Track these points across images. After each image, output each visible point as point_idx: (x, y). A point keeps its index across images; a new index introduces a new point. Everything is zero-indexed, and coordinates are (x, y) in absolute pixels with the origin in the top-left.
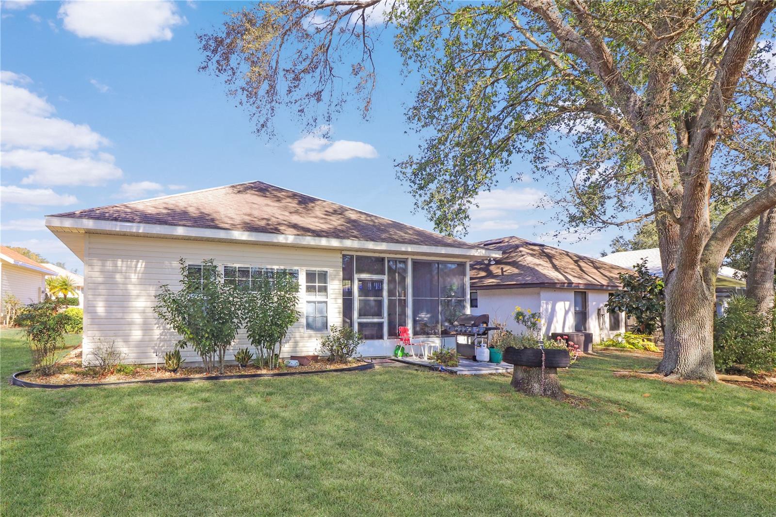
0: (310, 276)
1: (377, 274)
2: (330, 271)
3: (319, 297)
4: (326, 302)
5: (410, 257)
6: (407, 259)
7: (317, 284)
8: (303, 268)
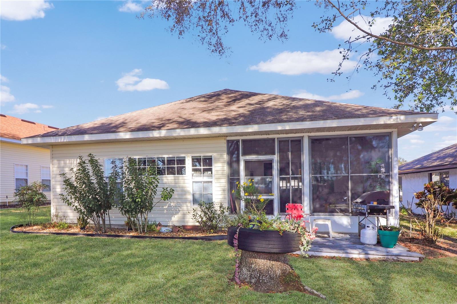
0: (196, 160)
1: (266, 154)
2: (214, 155)
3: (204, 178)
4: (211, 182)
5: (306, 135)
6: (303, 137)
7: (202, 168)
8: (189, 155)
